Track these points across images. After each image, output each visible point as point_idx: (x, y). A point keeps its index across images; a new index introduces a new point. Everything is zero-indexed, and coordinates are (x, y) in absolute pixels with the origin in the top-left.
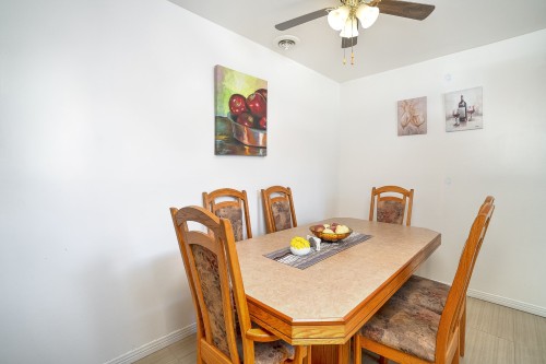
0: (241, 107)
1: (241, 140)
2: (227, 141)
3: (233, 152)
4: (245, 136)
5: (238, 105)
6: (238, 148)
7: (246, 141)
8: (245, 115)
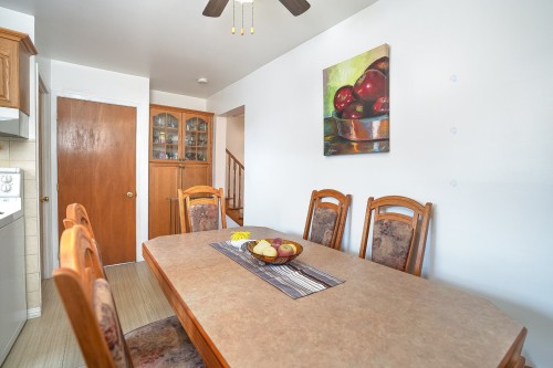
0: (347, 98)
1: (347, 136)
2: (333, 141)
3: (338, 152)
4: (353, 131)
5: (344, 98)
6: (344, 146)
7: (353, 137)
8: (352, 106)
